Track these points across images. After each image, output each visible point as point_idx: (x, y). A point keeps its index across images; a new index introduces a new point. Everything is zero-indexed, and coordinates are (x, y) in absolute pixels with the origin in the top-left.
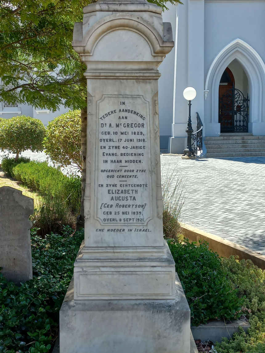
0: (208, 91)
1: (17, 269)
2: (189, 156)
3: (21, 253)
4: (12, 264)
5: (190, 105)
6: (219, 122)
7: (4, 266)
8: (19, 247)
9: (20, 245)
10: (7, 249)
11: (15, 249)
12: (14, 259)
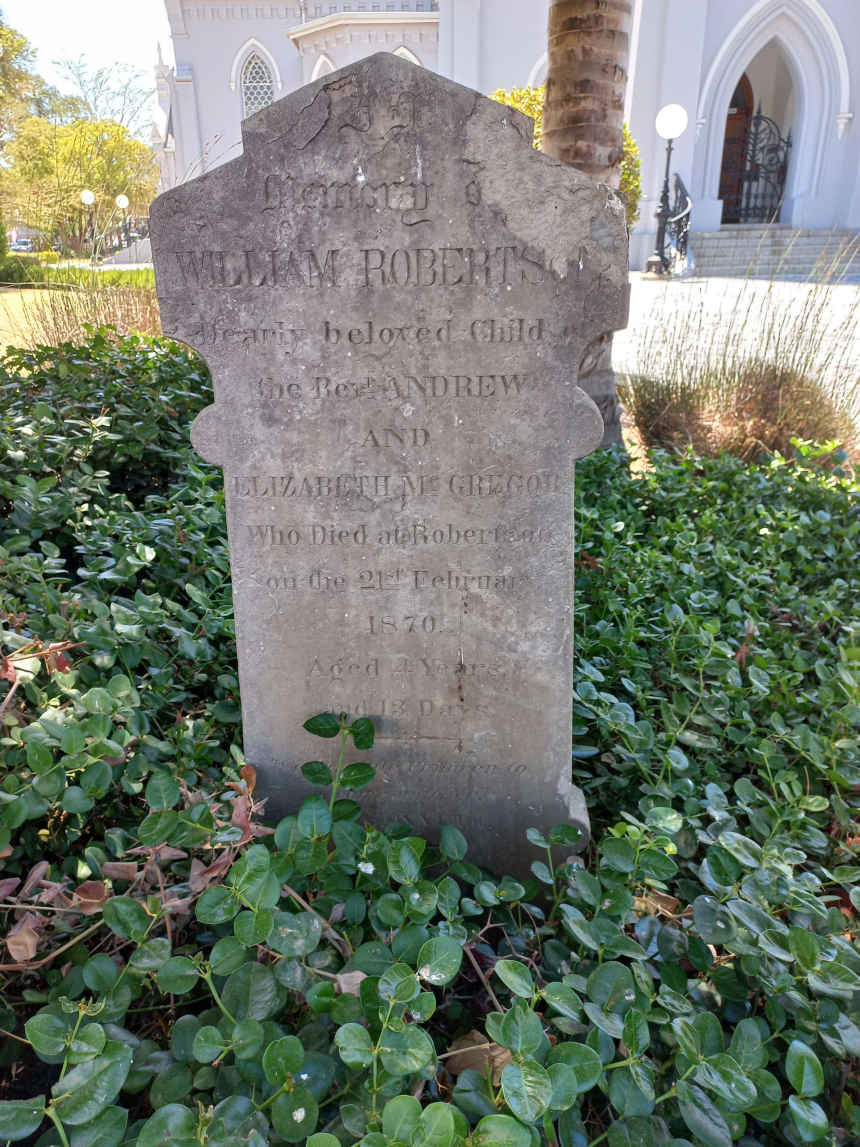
0: (704, 121)
1: (477, 732)
2: (659, 272)
3: (514, 627)
4: (439, 702)
5: (670, 150)
6: (720, 197)
7: (387, 706)
8: (501, 585)
9: (507, 571)
10: (406, 602)
11: (470, 602)
12: (462, 668)
